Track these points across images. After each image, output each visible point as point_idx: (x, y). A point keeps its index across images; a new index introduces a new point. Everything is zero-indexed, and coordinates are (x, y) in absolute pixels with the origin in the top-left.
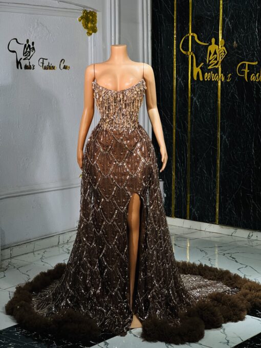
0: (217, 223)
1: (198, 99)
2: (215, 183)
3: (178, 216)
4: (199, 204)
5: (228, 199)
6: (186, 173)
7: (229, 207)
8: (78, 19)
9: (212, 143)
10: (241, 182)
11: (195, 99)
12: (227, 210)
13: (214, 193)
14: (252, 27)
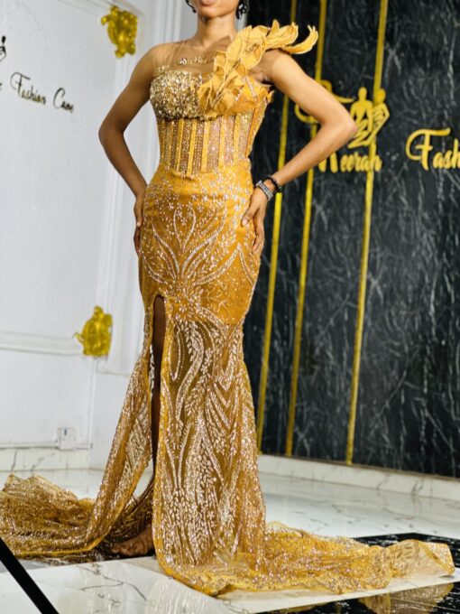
0: (349, 463)
1: (325, 209)
2: (349, 377)
3: (268, 450)
4: (312, 423)
5: (375, 409)
6: (291, 361)
7: (377, 426)
8: (99, 20)
9: (348, 296)
10: (405, 374)
11: (319, 208)
12: (372, 433)
13: (345, 399)
14: (441, 63)
